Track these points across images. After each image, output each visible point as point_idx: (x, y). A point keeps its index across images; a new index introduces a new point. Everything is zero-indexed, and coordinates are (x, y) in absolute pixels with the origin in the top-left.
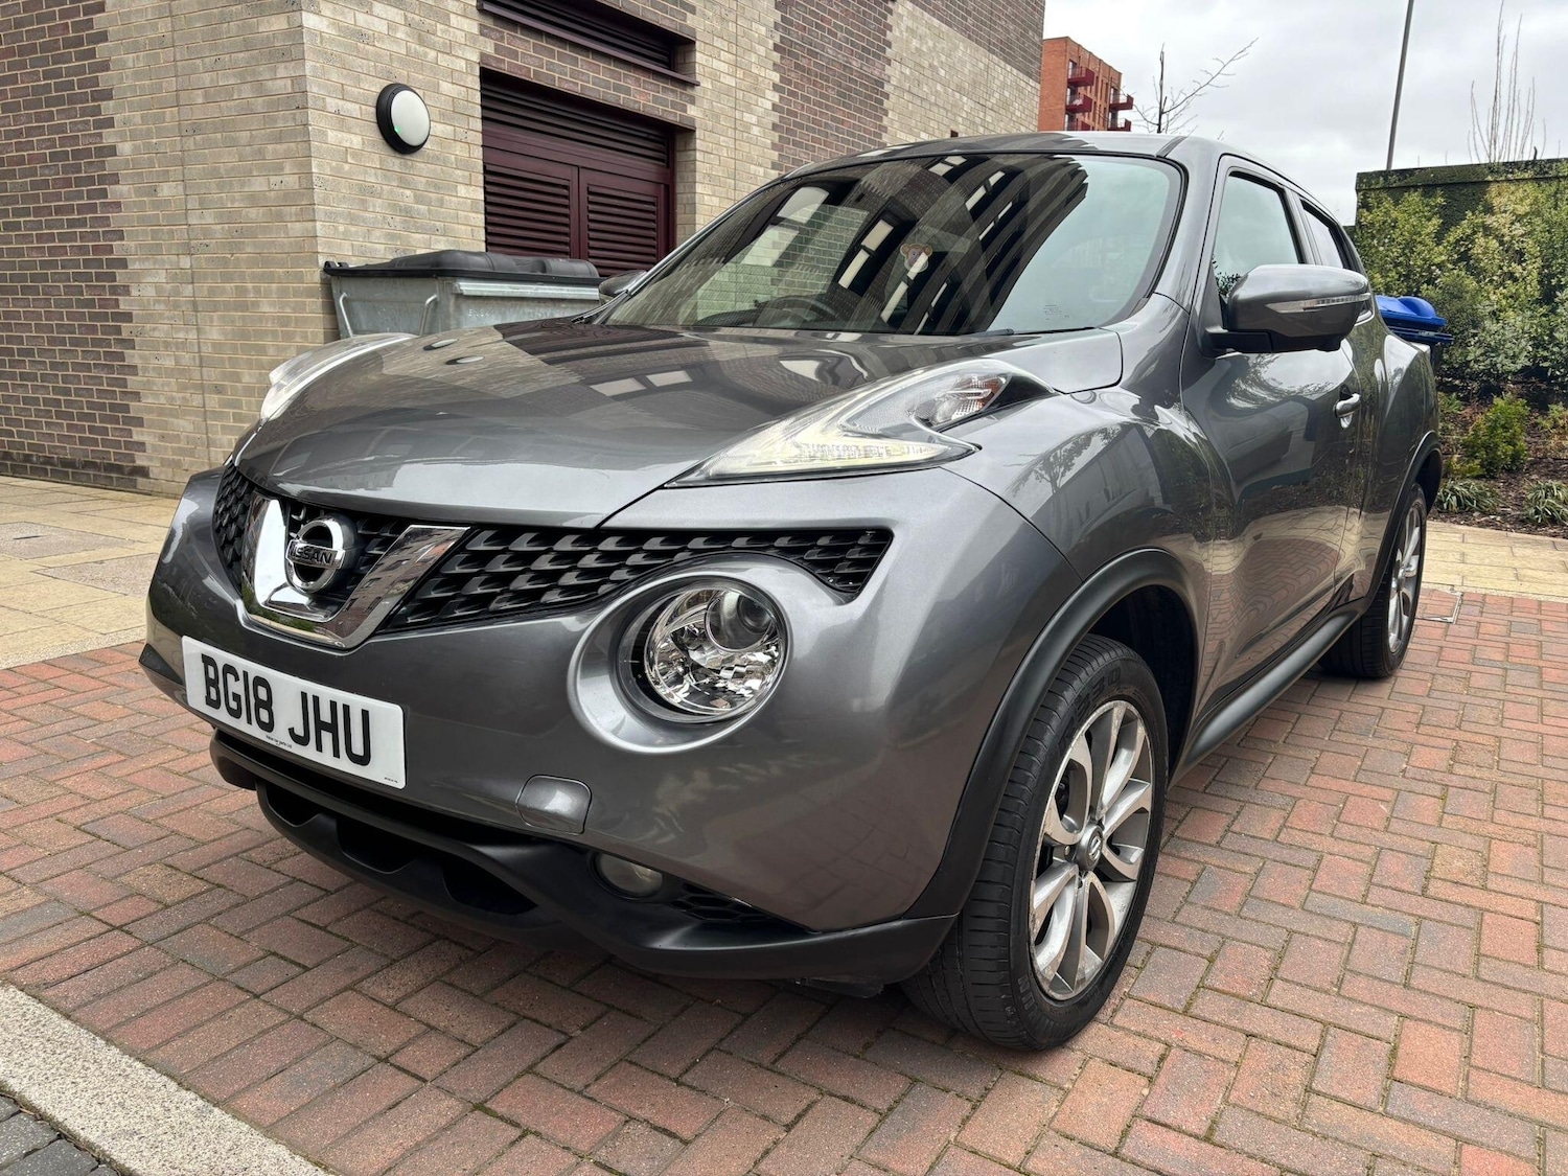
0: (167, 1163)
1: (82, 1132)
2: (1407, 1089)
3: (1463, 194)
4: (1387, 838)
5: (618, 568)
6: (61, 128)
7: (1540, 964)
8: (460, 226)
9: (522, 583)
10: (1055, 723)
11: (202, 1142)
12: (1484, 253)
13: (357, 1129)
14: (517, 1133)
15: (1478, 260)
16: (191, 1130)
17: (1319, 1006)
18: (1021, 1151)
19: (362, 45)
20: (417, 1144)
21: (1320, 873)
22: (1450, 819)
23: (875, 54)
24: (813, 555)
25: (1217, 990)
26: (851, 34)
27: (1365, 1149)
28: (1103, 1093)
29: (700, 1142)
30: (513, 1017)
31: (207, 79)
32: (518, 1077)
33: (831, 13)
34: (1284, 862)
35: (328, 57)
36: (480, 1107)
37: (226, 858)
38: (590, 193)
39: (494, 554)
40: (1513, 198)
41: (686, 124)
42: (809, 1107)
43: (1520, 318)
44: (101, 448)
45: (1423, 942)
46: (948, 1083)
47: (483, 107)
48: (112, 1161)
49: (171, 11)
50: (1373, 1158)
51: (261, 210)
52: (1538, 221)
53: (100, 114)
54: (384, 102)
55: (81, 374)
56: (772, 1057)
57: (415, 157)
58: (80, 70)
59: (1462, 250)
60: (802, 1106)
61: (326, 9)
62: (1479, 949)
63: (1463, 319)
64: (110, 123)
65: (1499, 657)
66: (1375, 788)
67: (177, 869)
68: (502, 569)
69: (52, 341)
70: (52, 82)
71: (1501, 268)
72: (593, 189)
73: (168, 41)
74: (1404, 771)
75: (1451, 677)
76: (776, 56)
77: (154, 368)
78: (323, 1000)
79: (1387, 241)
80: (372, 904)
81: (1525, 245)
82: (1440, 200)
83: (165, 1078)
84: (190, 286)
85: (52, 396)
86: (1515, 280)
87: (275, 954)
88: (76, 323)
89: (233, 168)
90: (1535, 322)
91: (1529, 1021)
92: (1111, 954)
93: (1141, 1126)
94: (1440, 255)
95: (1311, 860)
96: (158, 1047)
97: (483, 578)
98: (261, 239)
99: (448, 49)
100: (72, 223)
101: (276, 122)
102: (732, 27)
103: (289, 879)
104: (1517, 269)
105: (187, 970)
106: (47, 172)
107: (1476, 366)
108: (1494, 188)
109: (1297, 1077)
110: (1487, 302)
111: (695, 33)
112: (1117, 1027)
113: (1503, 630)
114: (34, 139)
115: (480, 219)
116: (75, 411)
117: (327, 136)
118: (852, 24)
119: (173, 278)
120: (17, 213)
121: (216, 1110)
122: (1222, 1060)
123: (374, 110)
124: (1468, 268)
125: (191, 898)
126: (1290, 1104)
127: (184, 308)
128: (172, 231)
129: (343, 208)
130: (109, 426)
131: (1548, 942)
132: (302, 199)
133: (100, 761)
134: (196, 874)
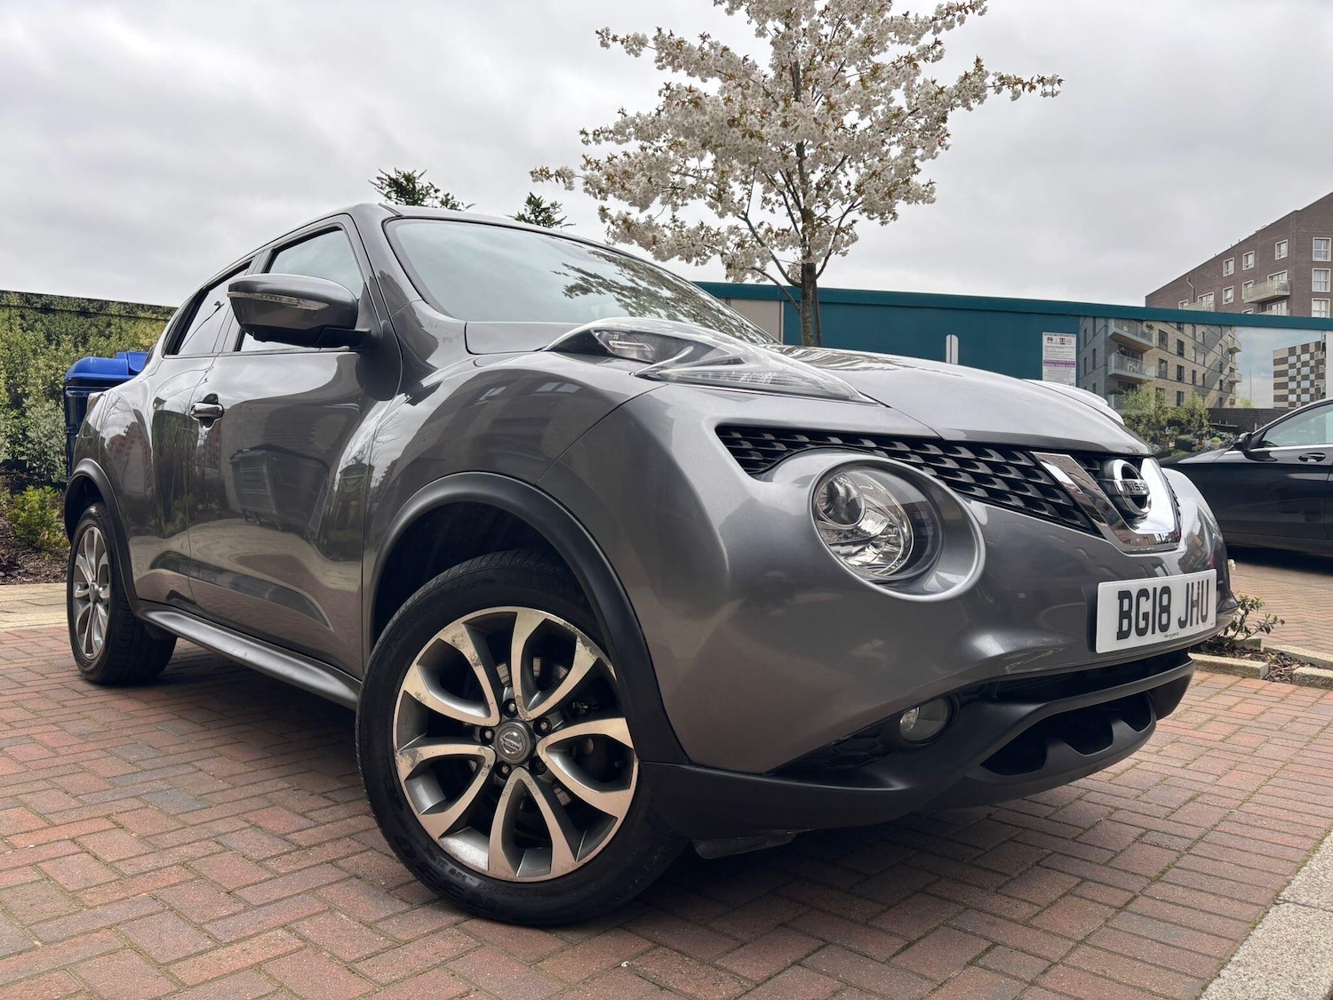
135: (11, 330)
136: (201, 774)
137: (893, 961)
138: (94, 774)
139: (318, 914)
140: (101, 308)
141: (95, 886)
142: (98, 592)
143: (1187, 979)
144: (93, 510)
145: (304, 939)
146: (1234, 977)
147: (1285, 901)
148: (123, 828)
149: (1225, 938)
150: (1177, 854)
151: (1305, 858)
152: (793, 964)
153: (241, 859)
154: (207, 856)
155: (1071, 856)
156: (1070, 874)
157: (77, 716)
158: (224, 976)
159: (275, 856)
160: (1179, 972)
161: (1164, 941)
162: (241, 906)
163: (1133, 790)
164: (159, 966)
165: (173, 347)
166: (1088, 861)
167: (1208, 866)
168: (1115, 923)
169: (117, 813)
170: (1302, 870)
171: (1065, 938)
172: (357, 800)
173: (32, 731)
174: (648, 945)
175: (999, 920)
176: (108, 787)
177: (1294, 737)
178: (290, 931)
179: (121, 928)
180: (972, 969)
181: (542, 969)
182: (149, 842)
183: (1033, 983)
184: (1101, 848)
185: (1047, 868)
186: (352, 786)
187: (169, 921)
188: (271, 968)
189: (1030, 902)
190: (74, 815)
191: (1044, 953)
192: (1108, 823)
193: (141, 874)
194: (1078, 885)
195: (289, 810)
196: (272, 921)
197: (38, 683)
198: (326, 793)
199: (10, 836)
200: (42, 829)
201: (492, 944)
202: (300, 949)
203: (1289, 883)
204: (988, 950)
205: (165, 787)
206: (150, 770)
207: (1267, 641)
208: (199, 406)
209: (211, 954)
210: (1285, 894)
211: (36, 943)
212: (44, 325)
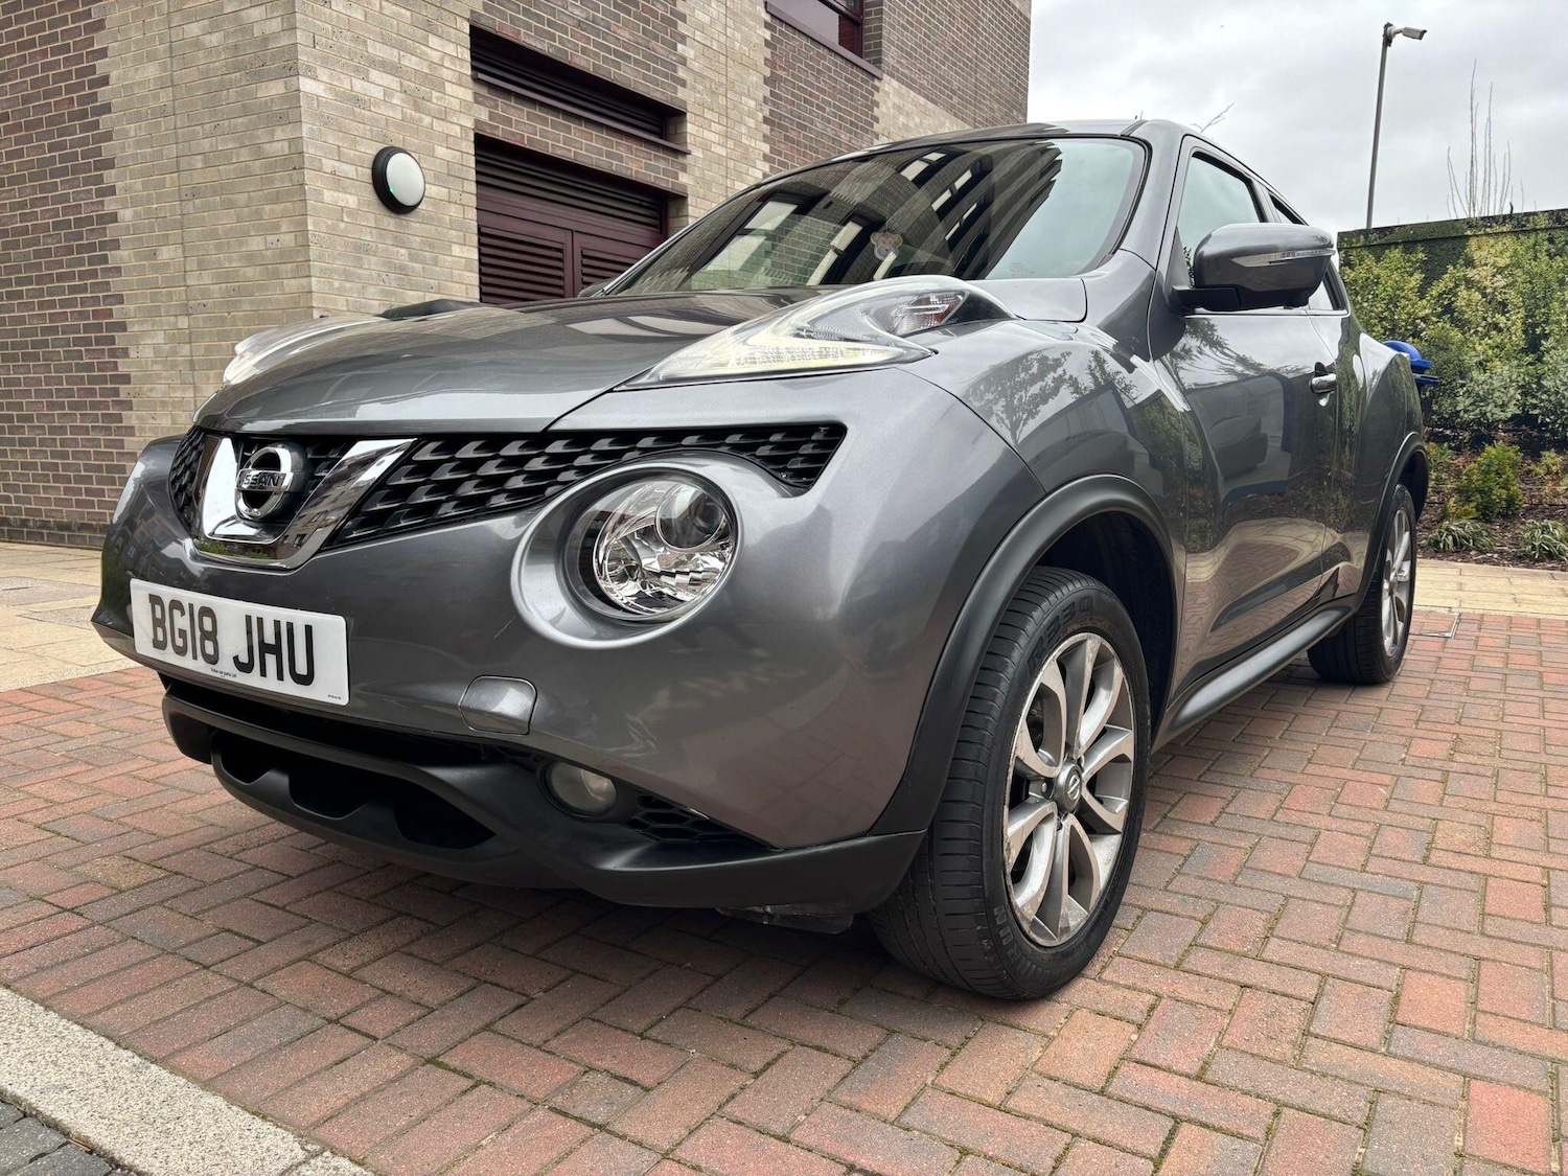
0: (96, 1114)
1: (9, 1088)
2: (1410, 1031)
3: (1443, 249)
4: (1387, 817)
5: (566, 469)
6: (64, 198)
7: (1548, 922)
8: (454, 285)
9: (469, 489)
10: (1023, 641)
11: (135, 1095)
12: (1468, 306)
13: (301, 1082)
14: (468, 1083)
15: (1462, 313)
16: (125, 1084)
17: (1317, 960)
18: (1003, 1089)
19: (358, 110)
20: (363, 1095)
21: (1318, 847)
22: (1451, 799)
23: (862, 129)
24: (764, 451)
25: (1211, 948)
26: (840, 109)
27: (1368, 1086)
28: (1089, 1039)
29: (662, 1088)
30: (472, 982)
31: (206, 144)
32: (474, 1034)
33: (818, 89)
34: (1280, 838)
35: (326, 121)
36: (433, 1061)
37: (187, 850)
38: (584, 256)
39: (439, 463)
40: (1493, 251)
41: (677, 190)
42: (780, 1056)
43: (1507, 368)
44: (97, 510)
45: (1425, 904)
46: (926, 1033)
47: (477, 173)
48: (39, 1112)
49: (172, 81)
50: (1376, 1093)
51: (258, 268)
52: (1519, 272)
53: (102, 182)
54: (380, 165)
55: (79, 437)
56: (743, 1012)
57: (411, 217)
58: (83, 142)
59: (1446, 303)
60: (770, 1056)
61: (323, 74)
62: (1483, 909)
63: (1450, 370)
64: (112, 191)
65: (1498, 664)
66: (1374, 775)
67: (135, 860)
68: (448, 476)
69: (51, 406)
70: (57, 154)
71: (1485, 319)
72: (586, 253)
73: (169, 110)
74: (1403, 760)
75: (1450, 682)
76: (766, 129)
77: (150, 429)
78: (275, 970)
79: (1370, 297)
80: (334, 887)
81: (1507, 296)
82: (1421, 256)
83: (103, 1039)
84: (188, 346)
85: (50, 460)
86: (1500, 330)
87: (229, 931)
88: (75, 387)
89: (231, 229)
90: (1522, 370)
91: (1538, 970)
92: (1097, 907)
93: (1128, 1069)
94: (1424, 308)
95: (1308, 836)
96: (98, 1012)
97: (429, 487)
98: (258, 296)
99: (443, 115)
100: (73, 290)
101: (273, 183)
102: (722, 101)
103: (250, 867)
104: (1501, 320)
105: (136, 945)
106: (50, 241)
107: (1466, 416)
108: (1473, 243)
109: (1293, 1020)
110: (1474, 353)
111: (686, 105)
112: (1105, 981)
113: (1502, 643)
114: (38, 210)
115: (474, 278)
116: (72, 474)
117: (323, 195)
118: (840, 100)
119: (171, 339)
120: (20, 282)
121: (153, 1066)
122: (1215, 1009)
123: (369, 172)
124: (1453, 321)
125: (147, 884)
126: (1287, 1046)
127: (181, 368)
128: (171, 293)
129: (338, 264)
130: (105, 487)
131: (1555, 901)
132: (298, 257)
133: (67, 771)
134: (155, 863)
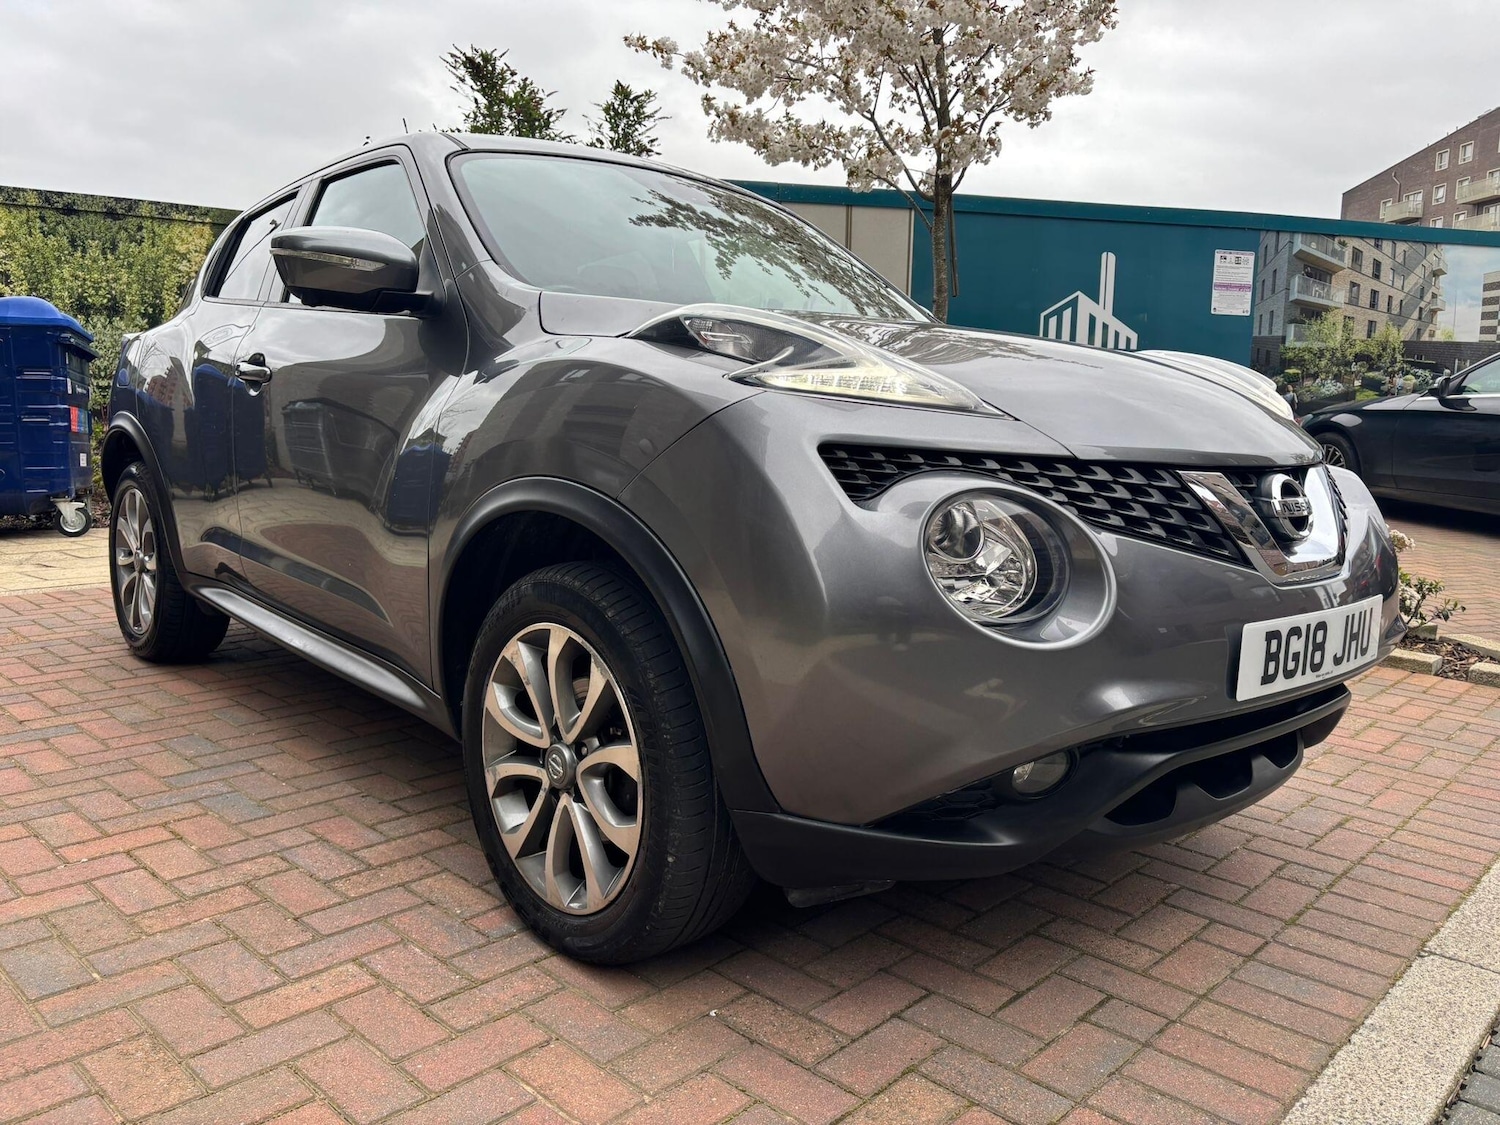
135: (30, 234)
136: (263, 774)
137: (999, 1015)
138: (149, 772)
139: (391, 946)
140: (130, 209)
141: (154, 909)
142: (142, 562)
143: (1316, 1045)
144: (134, 470)
145: (376, 975)
146: (1366, 1044)
147: (1431, 953)
148: (181, 838)
149: (1360, 995)
150: (1317, 892)
151: (1459, 901)
152: (893, 1016)
153: (308, 879)
154: (272, 875)
155: (1200, 893)
156: (1197, 915)
157: (127, 700)
158: (293, 1018)
159: (343, 877)
160: (1307, 1035)
161: (1293, 997)
162: (309, 936)
163: (1275, 812)
164: (225, 1005)
165: (213, 288)
166: (1217, 899)
167: (1349, 908)
168: (1242, 975)
169: (175, 821)
170: (1453, 915)
171: (1186, 991)
172: (430, 810)
173: (79, 718)
174: (739, 991)
175: (1116, 970)
176: (164, 788)
177: (1462, 749)
178: (362, 965)
179: (184, 960)
180: (1084, 1026)
181: (626, 1017)
182: (210, 857)
183: (1147, 1045)
184: (1234, 883)
185: (1174, 907)
186: (425, 793)
187: (235, 951)
188: (341, 1009)
189: (1151, 948)
190: (128, 823)
191: (1161, 1009)
192: (1245, 853)
193: (202, 895)
194: (1204, 928)
195: (358, 821)
196: (342, 954)
197: (82, 658)
198: (396, 800)
199: (60, 847)
200: (95, 839)
201: (574, 986)
202: (372, 987)
203: (1437, 930)
204: (1101, 1004)
205: (225, 790)
206: (208, 768)
207: (1444, 630)
208: (245, 367)
209: (278, 991)
210: (1431, 944)
211: (95, 975)
212: (67, 228)
